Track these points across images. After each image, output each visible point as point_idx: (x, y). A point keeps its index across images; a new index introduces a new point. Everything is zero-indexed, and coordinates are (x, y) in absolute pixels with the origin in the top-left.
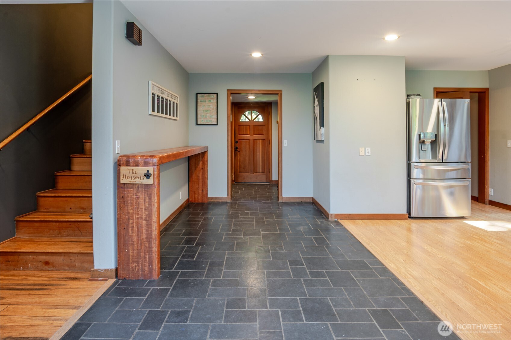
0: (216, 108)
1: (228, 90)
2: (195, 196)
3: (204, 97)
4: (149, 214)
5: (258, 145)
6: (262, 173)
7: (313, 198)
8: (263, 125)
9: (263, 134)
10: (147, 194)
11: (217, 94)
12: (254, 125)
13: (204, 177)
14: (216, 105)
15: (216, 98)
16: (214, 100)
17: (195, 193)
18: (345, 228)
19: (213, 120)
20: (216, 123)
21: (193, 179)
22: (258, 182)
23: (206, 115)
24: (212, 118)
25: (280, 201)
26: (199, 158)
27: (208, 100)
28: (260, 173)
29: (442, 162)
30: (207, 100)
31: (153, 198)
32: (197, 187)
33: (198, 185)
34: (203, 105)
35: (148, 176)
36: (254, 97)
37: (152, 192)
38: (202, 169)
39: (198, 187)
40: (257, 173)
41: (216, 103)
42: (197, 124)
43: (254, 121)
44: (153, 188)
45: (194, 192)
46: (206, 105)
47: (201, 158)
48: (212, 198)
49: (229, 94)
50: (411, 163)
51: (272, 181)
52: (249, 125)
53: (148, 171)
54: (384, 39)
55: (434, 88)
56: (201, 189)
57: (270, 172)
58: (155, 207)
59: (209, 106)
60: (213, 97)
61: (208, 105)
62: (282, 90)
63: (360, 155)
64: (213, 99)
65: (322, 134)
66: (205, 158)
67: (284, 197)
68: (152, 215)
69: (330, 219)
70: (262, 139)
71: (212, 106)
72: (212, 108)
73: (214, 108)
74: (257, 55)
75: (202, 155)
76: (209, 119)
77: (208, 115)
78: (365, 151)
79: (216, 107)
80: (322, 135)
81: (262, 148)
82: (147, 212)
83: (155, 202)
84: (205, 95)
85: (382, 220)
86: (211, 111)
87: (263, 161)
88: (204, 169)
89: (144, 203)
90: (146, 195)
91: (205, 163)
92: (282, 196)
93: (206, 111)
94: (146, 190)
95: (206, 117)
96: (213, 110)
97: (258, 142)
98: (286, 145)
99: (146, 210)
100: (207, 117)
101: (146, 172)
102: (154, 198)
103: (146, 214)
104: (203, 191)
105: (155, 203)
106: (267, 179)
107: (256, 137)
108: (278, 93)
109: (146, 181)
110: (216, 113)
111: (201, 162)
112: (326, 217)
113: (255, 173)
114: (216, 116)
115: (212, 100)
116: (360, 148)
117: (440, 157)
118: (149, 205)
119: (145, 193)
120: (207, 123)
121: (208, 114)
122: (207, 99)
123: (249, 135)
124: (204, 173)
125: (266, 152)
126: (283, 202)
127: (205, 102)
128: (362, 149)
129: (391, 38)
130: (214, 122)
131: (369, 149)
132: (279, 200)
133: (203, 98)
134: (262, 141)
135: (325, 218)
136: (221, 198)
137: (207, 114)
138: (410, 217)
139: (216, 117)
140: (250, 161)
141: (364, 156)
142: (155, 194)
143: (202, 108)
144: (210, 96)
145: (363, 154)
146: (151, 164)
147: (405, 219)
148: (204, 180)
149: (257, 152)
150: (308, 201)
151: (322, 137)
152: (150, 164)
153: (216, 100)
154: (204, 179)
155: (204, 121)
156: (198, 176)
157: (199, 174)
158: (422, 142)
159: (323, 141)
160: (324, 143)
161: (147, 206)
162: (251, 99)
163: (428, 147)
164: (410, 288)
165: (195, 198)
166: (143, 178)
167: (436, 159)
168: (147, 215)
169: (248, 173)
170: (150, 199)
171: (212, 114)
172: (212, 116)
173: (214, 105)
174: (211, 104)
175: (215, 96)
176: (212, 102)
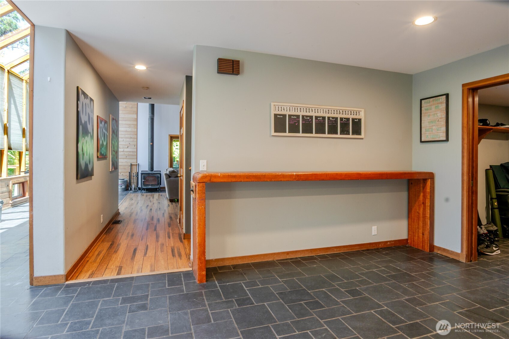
0: (445, 117)
1: (463, 85)
2: (414, 239)
3: (429, 102)
11: (447, 95)
13: (425, 215)
14: (445, 111)
15: (446, 101)
16: (443, 105)
17: (414, 235)
19: (441, 133)
21: (413, 215)
23: (432, 128)
24: (439, 131)
26: (420, 187)
27: (435, 106)
30: (433, 107)
32: (417, 226)
33: (418, 224)
34: (429, 114)
38: (423, 203)
39: (418, 228)
41: (445, 109)
42: (421, 142)
45: (413, 232)
46: (433, 113)
47: (422, 188)
48: (439, 248)
49: (465, 91)
56: (421, 231)
59: (436, 115)
60: (442, 100)
61: (435, 113)
64: (441, 103)
66: (426, 189)
71: (439, 115)
72: (440, 117)
73: (443, 117)
75: (423, 185)
76: (436, 134)
77: (434, 127)
79: (445, 115)
84: (431, 99)
88: (425, 204)
91: (426, 196)
93: (432, 122)
95: (431, 131)
100: (434, 131)
104: (423, 234)
110: (445, 124)
111: (422, 194)
115: (439, 105)
120: (434, 139)
121: (434, 126)
124: (425, 209)
127: (431, 109)
130: (442, 136)
133: (428, 104)
136: (452, 253)
137: (433, 126)
143: (426, 119)
144: (437, 100)
148: (425, 220)
153: (445, 105)
154: (425, 218)
155: (429, 137)
156: (418, 213)
157: (419, 210)
165: (414, 241)
171: (440, 126)
172: (440, 129)
173: (443, 111)
174: (438, 112)
175: (444, 98)
176: (439, 108)
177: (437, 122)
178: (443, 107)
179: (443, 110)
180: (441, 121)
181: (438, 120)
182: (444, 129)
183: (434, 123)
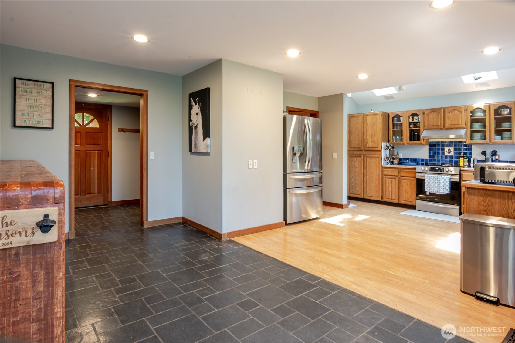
0: (51, 105)
1: (70, 81)
3: (29, 85)
4: (46, 306)
5: (92, 159)
6: (97, 193)
7: (183, 218)
8: (100, 133)
9: (100, 144)
10: (41, 264)
11: (53, 84)
12: (87, 132)
14: (51, 99)
15: (51, 89)
16: (48, 92)
18: (245, 246)
19: (46, 121)
20: (51, 127)
22: (92, 205)
23: (32, 112)
24: (43, 118)
25: (146, 226)
28: (95, 193)
29: (307, 172)
30: (34, 91)
31: (55, 271)
34: (27, 97)
35: (47, 226)
36: (97, 96)
37: (53, 258)
40: (90, 194)
41: (51, 97)
42: (15, 126)
43: (87, 127)
44: (56, 248)
46: (34, 98)
49: (73, 87)
50: (287, 174)
51: (111, 202)
52: (80, 132)
53: (46, 216)
54: (286, 54)
55: (287, 107)
57: (108, 192)
58: (61, 288)
59: (38, 100)
60: (45, 87)
61: (37, 98)
62: (148, 91)
63: (249, 168)
64: (46, 90)
65: (208, 145)
67: (150, 222)
68: (53, 304)
69: (223, 239)
70: (97, 151)
71: (43, 101)
72: (44, 103)
73: (48, 104)
74: (140, 38)
76: (39, 120)
77: (35, 113)
78: (253, 164)
79: (51, 103)
80: (208, 147)
81: (98, 162)
82: (41, 301)
83: (61, 276)
84: (31, 82)
85: (267, 231)
86: (41, 107)
87: (99, 179)
89: (33, 286)
90: (38, 266)
92: (147, 220)
93: (32, 106)
94: (38, 256)
95: (31, 116)
96: (45, 107)
97: (93, 154)
98: (153, 158)
99: (37, 299)
100: (35, 117)
101: (41, 218)
102: (59, 269)
103: (39, 307)
105: (61, 278)
106: (104, 200)
107: (90, 147)
108: (142, 94)
109: (40, 238)
110: (51, 112)
112: (215, 237)
113: (88, 194)
114: (51, 116)
115: (43, 91)
116: (249, 161)
117: (306, 168)
118: (45, 286)
119: (34, 264)
120: (35, 124)
121: (36, 111)
122: (35, 89)
123: (79, 146)
125: (103, 166)
126: (149, 228)
127: (31, 93)
128: (250, 162)
129: (293, 53)
130: (46, 124)
131: (256, 161)
132: (144, 226)
133: (27, 86)
134: (98, 152)
135: (214, 239)
137: (34, 111)
138: (286, 224)
139: (51, 118)
140: (80, 179)
141: (252, 168)
142: (60, 261)
143: (24, 102)
144: (40, 85)
145: (252, 167)
146: (52, 201)
147: (283, 226)
149: (90, 167)
150: (178, 221)
151: (208, 149)
152: (48, 200)
153: (51, 93)
155: (28, 122)
158: (295, 154)
159: (209, 153)
160: (210, 156)
161: (41, 289)
162: (93, 98)
163: (297, 158)
164: (364, 295)
166: (33, 233)
167: (303, 169)
168: (41, 309)
169: (78, 195)
170: (49, 273)
171: (44, 113)
172: (44, 116)
173: (47, 99)
174: (41, 98)
175: (49, 86)
176: (43, 94)
177: (40, 108)
178: (48, 94)
179: (49, 98)
180: (45, 108)
181: (42, 106)
182: (50, 116)
183: (35, 108)
